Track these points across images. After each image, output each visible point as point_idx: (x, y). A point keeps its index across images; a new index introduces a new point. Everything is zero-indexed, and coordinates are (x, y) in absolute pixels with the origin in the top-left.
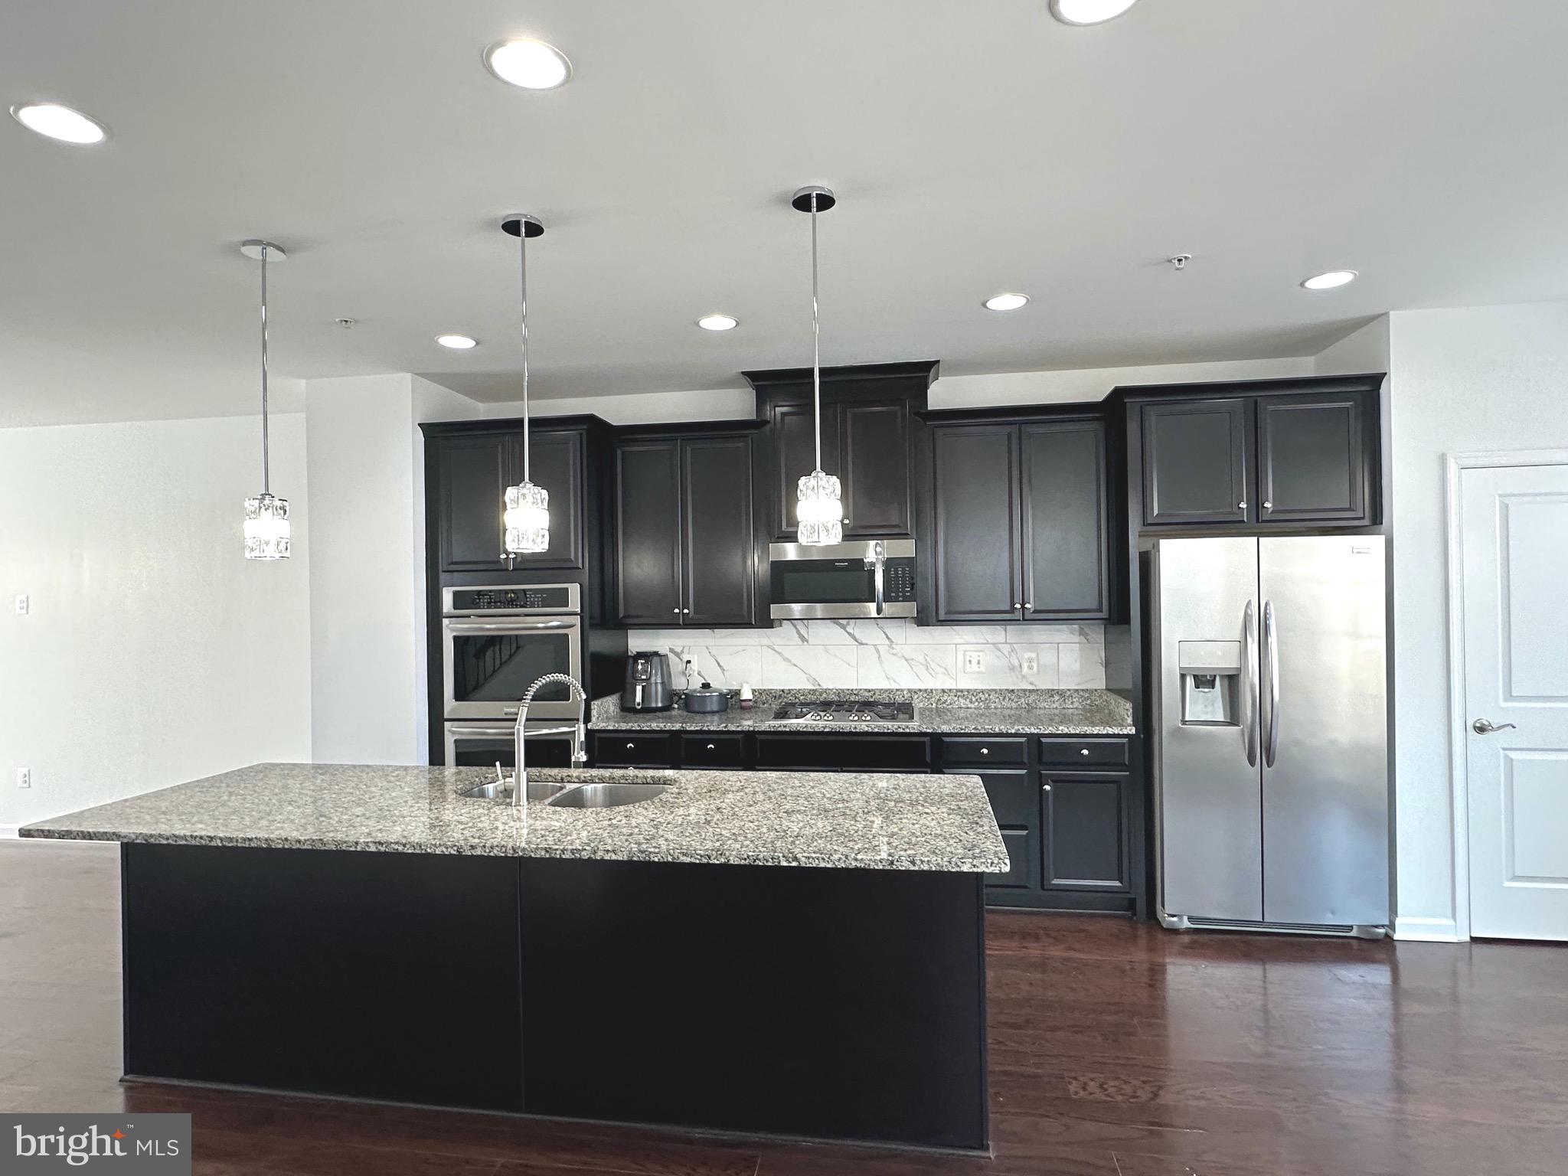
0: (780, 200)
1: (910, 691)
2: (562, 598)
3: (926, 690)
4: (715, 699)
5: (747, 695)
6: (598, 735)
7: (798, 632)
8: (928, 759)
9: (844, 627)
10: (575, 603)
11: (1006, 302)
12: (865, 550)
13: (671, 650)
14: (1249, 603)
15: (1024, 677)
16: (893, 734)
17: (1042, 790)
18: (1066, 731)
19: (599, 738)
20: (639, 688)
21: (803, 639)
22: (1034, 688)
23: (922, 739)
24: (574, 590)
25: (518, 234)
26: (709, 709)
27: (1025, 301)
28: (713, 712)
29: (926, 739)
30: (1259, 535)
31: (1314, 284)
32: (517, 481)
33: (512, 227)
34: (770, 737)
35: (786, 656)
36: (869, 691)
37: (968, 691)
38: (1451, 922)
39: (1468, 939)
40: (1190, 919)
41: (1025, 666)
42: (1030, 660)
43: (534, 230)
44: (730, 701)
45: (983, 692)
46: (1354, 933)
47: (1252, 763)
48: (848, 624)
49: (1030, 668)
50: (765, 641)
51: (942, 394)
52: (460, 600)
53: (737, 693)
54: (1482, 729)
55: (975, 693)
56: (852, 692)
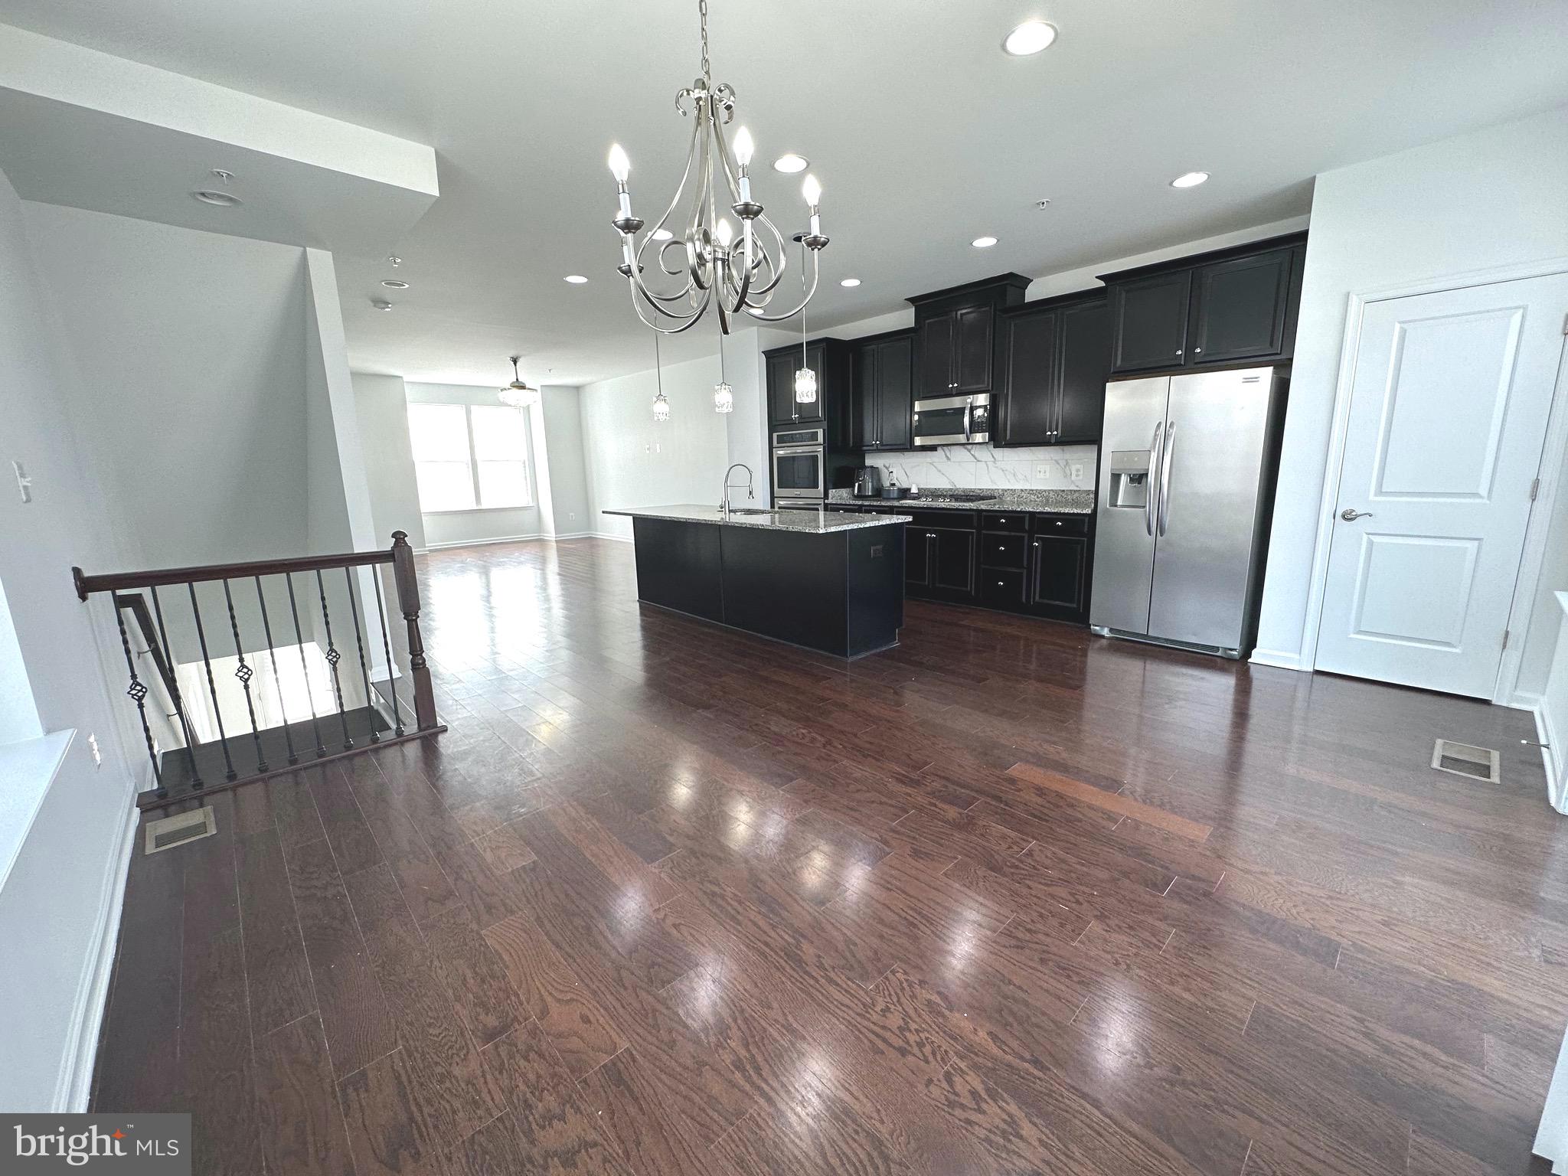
1: (1003, 490)
2: (814, 436)
3: (1011, 489)
4: (896, 492)
5: (914, 490)
7: (946, 454)
10: (820, 439)
13: (885, 465)
14: (1160, 423)
15: (1072, 482)
16: (957, 509)
17: (1031, 546)
18: (1050, 510)
20: (857, 484)
21: (948, 459)
22: (1078, 489)
23: (971, 513)
24: (820, 432)
29: (974, 513)
30: (1170, 375)
31: (1179, 184)
35: (939, 468)
37: (1037, 490)
38: (1297, 656)
39: (1312, 671)
40: (1111, 630)
42: (1078, 470)
44: (905, 493)
45: (1045, 491)
46: (1219, 654)
47: (1150, 532)
49: (1077, 476)
51: (1033, 294)
52: (781, 440)
53: (909, 489)
54: (1348, 517)
55: (1040, 492)
56: (971, 490)
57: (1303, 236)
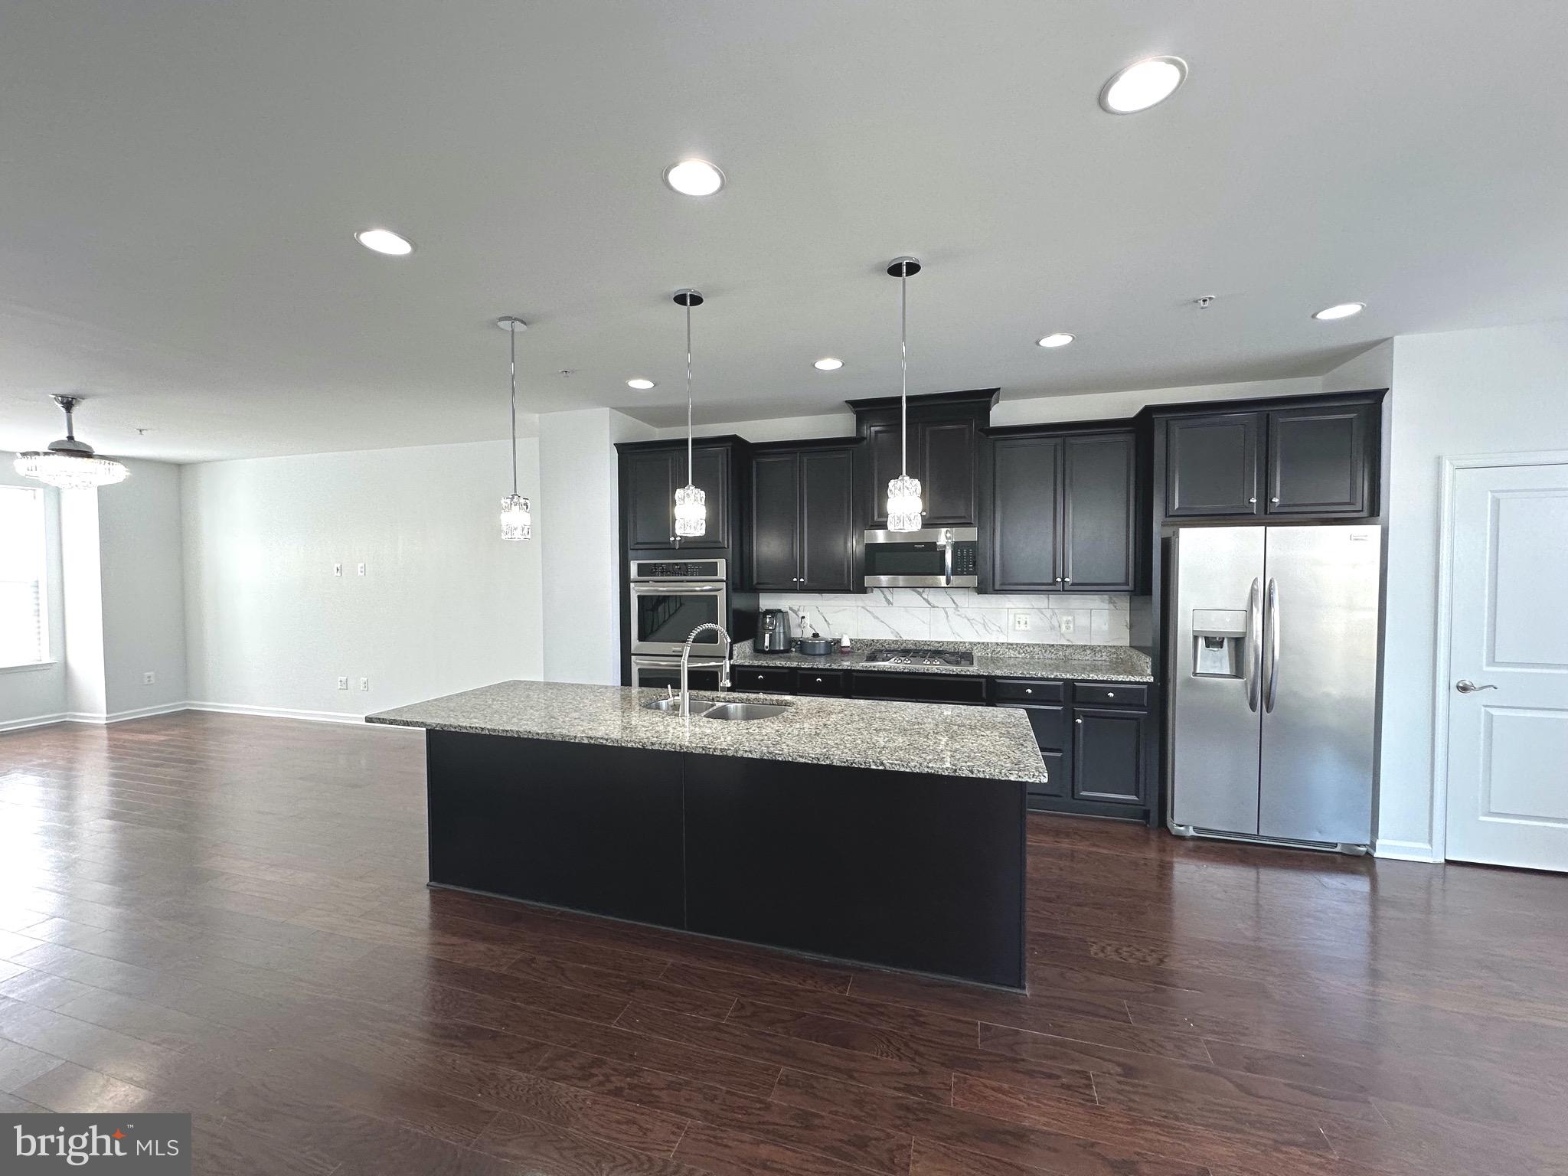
0: (877, 269)
1: (971, 643)
2: (712, 569)
3: (983, 643)
4: (822, 645)
5: (846, 643)
6: (737, 668)
7: (885, 597)
8: (984, 695)
9: (920, 594)
10: (722, 574)
11: (1056, 341)
12: (937, 536)
13: (791, 609)
14: (1256, 579)
15: (1062, 635)
16: (957, 675)
17: (1074, 723)
18: (1096, 678)
19: (739, 671)
20: (767, 636)
21: (889, 602)
22: (1070, 643)
23: (981, 680)
24: (722, 564)
25: (684, 304)
26: (817, 652)
27: (1071, 339)
28: (820, 655)
29: (983, 680)
30: (1267, 524)
31: (1325, 315)
32: (683, 484)
33: (680, 299)
34: (863, 675)
35: (876, 615)
36: (939, 643)
37: (1017, 644)
38: (1429, 847)
39: (1443, 861)
40: (1195, 829)
41: (1063, 626)
42: (1068, 622)
43: (696, 300)
44: (834, 647)
45: (1029, 645)
46: (1338, 849)
47: (1253, 708)
48: (923, 591)
49: (1068, 628)
50: (860, 604)
51: (1001, 415)
52: (642, 570)
53: (839, 641)
54: (1464, 689)
55: (1022, 646)
56: (925, 643)
57: (1377, 396)
